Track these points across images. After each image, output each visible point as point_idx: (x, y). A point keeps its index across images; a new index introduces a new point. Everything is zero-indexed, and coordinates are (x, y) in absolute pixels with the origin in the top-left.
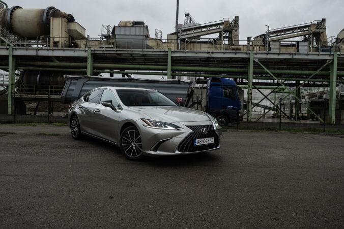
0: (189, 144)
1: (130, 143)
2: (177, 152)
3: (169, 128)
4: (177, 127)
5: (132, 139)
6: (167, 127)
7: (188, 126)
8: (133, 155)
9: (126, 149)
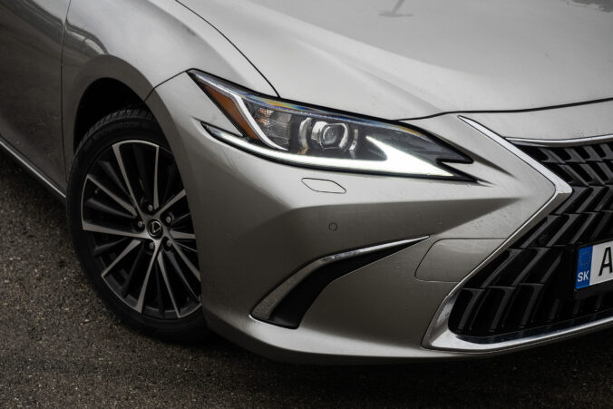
0: (534, 276)
1: (132, 224)
2: (448, 341)
3: (397, 159)
4: (451, 157)
5: (144, 196)
6: (379, 156)
7: (534, 151)
8: (147, 302)
9: (107, 257)
